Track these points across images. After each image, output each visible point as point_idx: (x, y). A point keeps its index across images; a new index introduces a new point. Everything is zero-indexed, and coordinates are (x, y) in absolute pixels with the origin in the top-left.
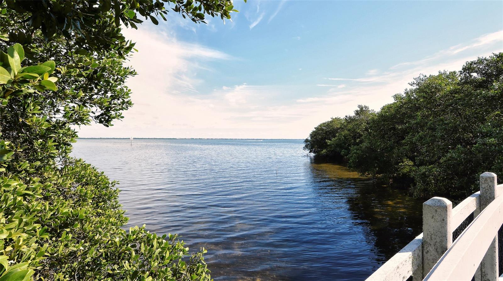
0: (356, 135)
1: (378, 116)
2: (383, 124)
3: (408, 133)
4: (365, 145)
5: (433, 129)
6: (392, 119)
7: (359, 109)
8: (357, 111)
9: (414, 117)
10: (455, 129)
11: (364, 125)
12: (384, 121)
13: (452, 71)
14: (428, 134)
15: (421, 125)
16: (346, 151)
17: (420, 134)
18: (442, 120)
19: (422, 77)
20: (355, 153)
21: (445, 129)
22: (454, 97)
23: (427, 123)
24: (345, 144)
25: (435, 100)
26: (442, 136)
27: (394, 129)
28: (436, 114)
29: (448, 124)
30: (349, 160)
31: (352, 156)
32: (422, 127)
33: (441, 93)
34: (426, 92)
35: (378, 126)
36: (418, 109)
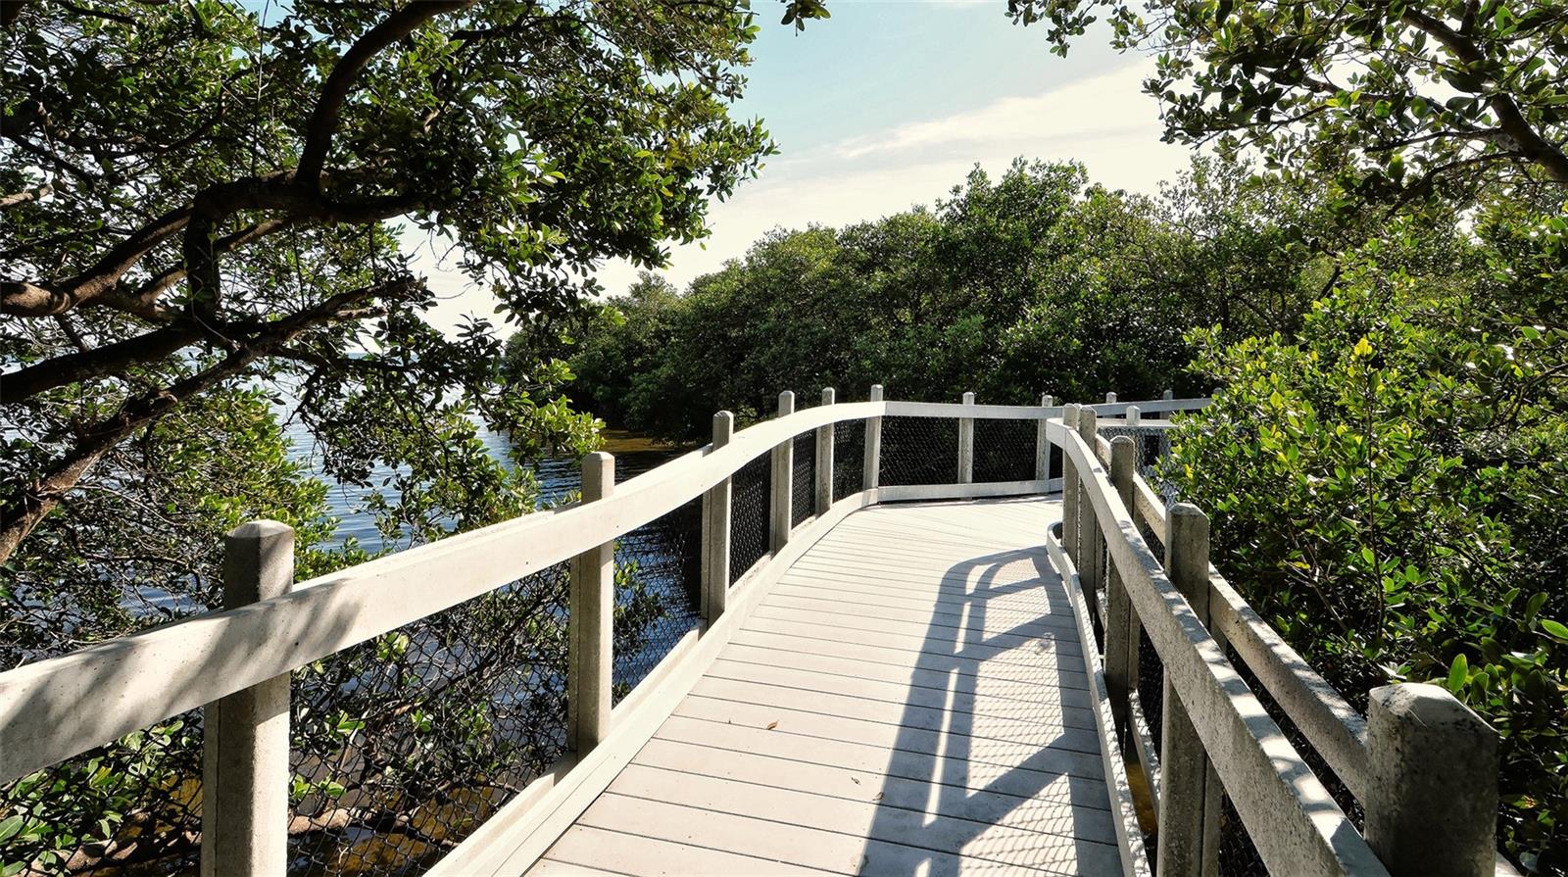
0: (632, 349)
1: (693, 308)
2: (704, 327)
3: (751, 347)
4: (665, 371)
5: (792, 341)
6: (723, 316)
7: (641, 282)
8: (637, 287)
9: (763, 317)
10: (825, 344)
11: (652, 324)
12: (707, 318)
13: (830, 227)
14: (784, 351)
15: (775, 334)
16: (607, 389)
17: (773, 350)
18: (807, 326)
19: (778, 231)
20: (644, 390)
21: (811, 343)
22: (828, 283)
23: (784, 330)
24: (606, 372)
25: (799, 287)
26: (807, 354)
27: (725, 338)
28: (799, 312)
29: (816, 333)
30: (630, 408)
31: (637, 398)
32: (776, 338)
33: (810, 275)
34: (784, 271)
35: (693, 329)
36: (769, 299)
